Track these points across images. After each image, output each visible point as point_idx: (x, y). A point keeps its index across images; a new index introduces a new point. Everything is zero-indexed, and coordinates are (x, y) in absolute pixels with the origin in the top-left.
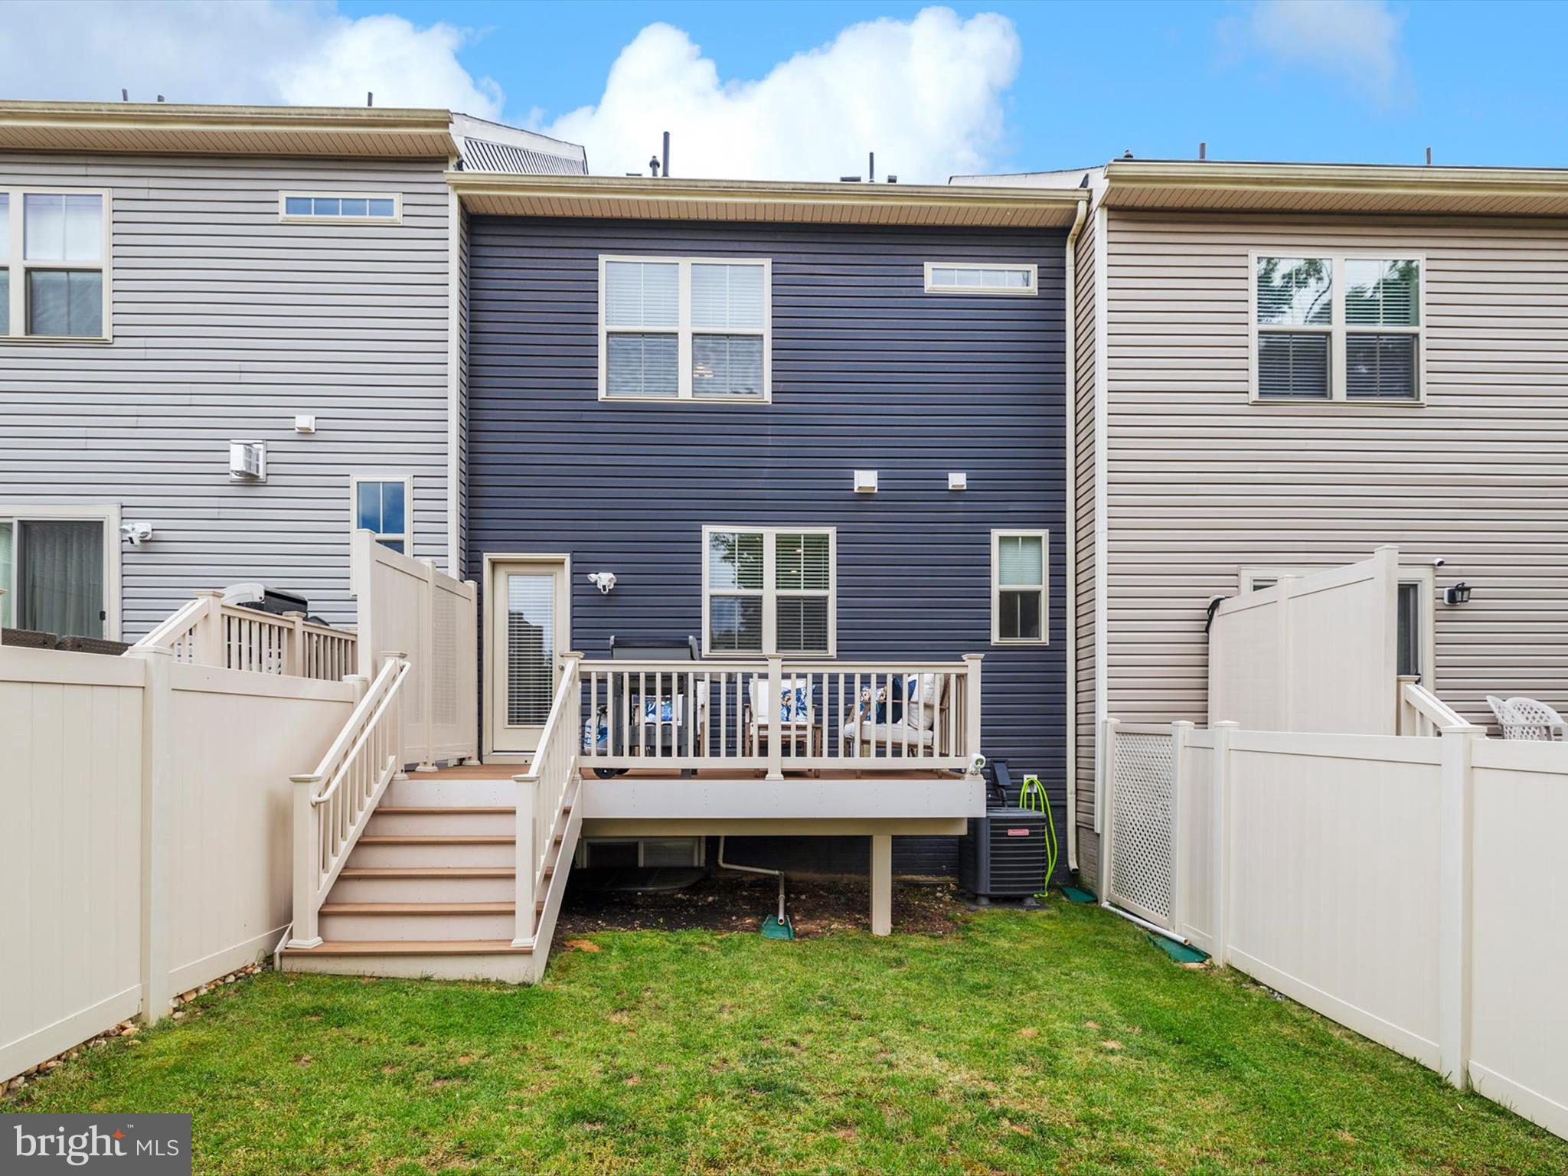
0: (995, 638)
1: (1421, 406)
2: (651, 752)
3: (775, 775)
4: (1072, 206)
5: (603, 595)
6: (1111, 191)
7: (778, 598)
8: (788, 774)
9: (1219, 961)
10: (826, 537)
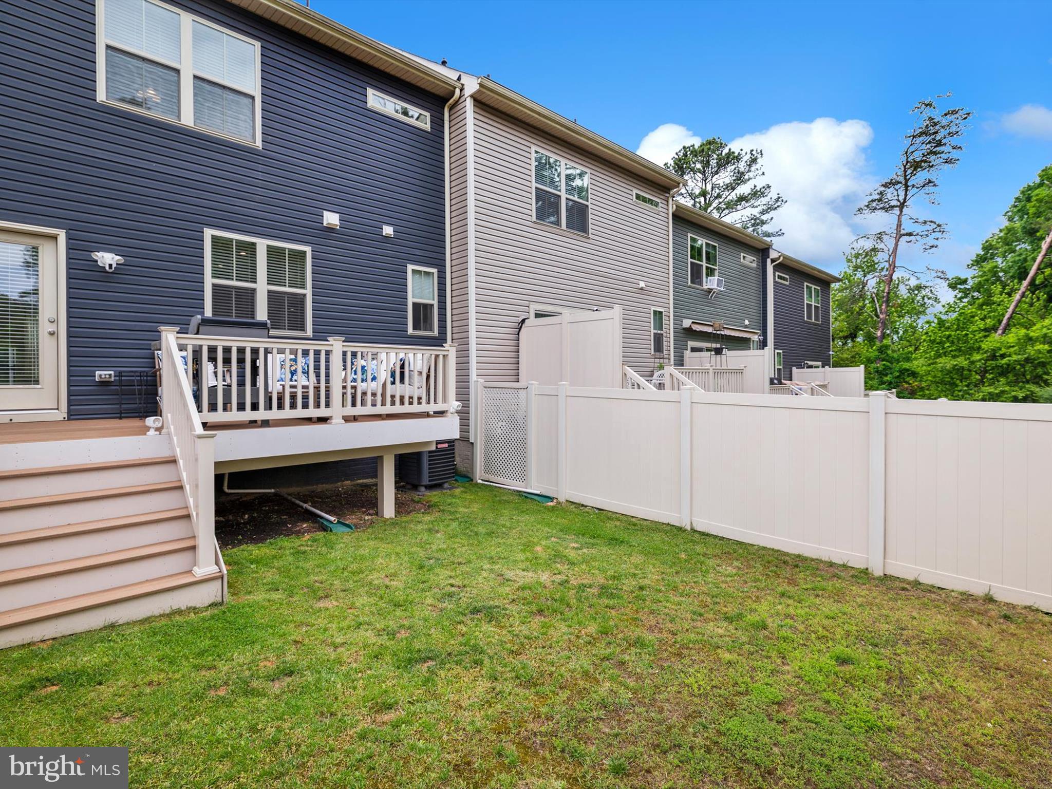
0: (410, 331)
1: (589, 238)
2: (241, 407)
3: (337, 420)
4: (452, 89)
5: (107, 272)
6: (478, 91)
7: (269, 292)
8: (347, 419)
9: (562, 499)
10: (305, 253)
